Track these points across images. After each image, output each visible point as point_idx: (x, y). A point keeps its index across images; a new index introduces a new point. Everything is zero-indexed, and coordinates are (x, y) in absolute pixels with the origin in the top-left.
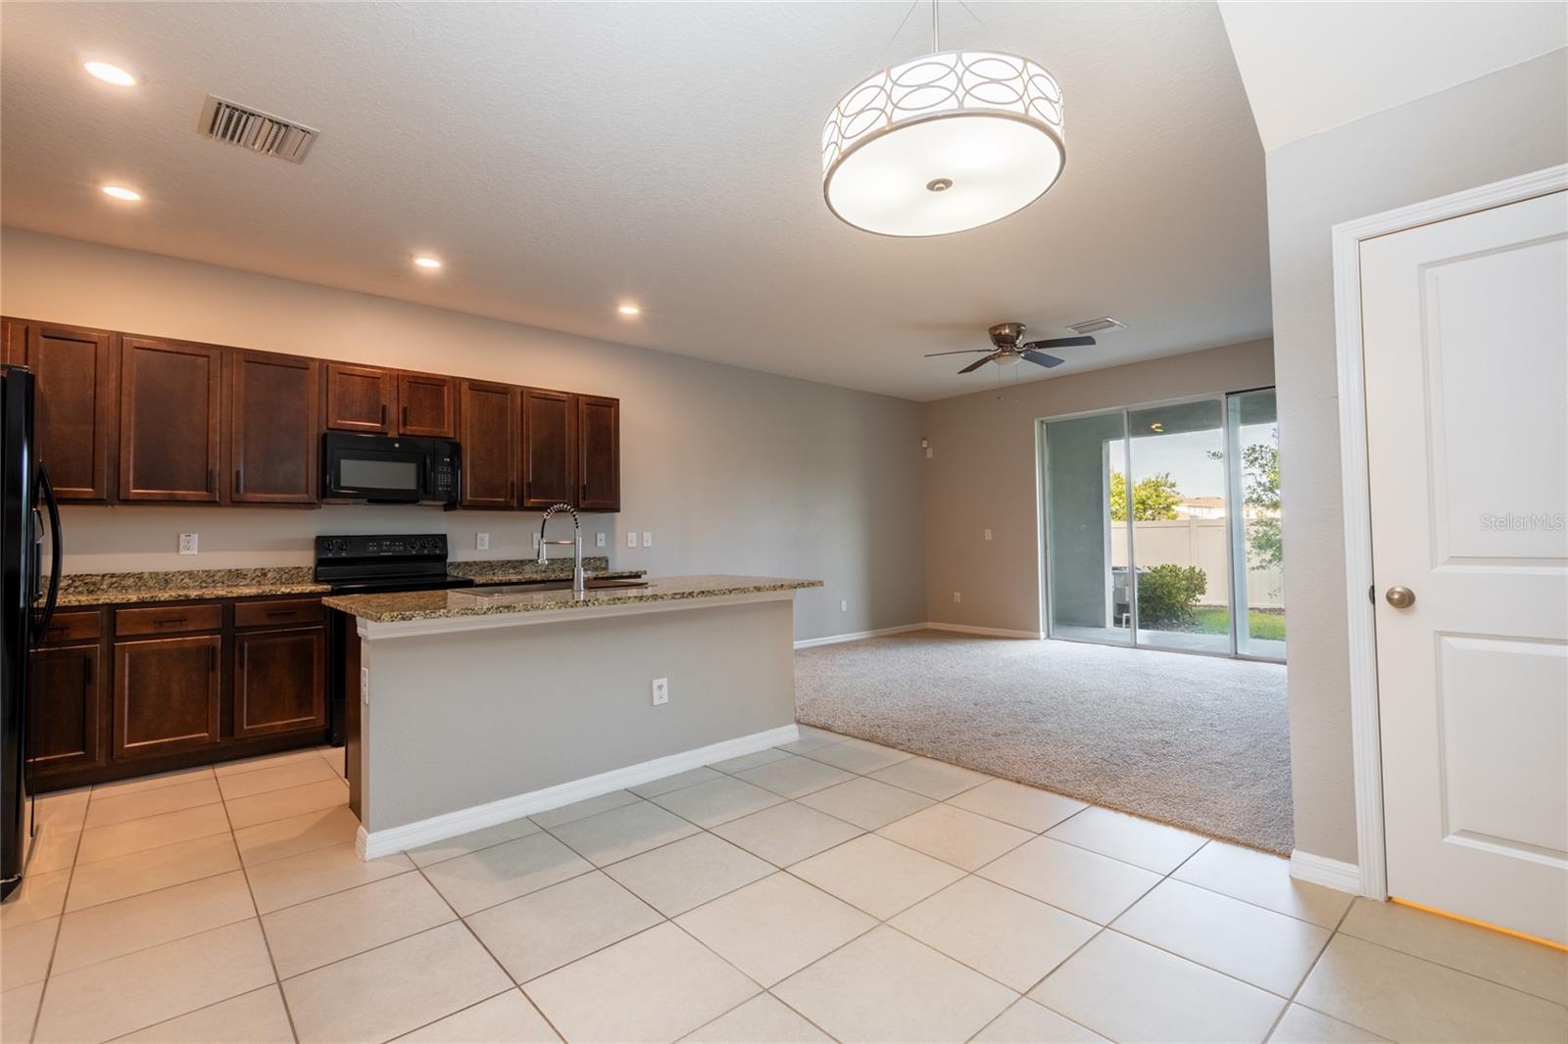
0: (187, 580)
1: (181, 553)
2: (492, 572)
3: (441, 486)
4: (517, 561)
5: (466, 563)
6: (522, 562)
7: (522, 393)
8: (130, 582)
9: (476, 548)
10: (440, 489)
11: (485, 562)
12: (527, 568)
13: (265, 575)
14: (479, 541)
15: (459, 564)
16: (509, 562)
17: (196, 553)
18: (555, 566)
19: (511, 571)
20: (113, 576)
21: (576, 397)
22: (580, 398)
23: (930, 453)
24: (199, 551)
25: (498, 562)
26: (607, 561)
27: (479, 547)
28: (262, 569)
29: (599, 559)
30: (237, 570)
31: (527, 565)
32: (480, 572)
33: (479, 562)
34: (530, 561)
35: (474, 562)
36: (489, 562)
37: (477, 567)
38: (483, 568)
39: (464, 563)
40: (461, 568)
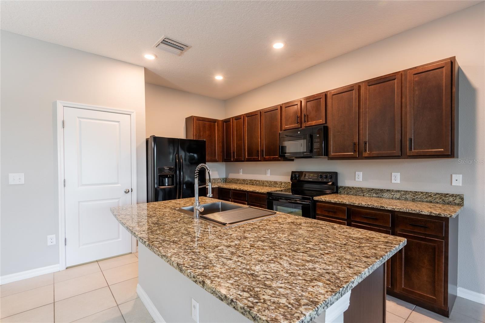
0: (267, 184)
1: (267, 175)
2: (362, 194)
3: (316, 149)
4: (379, 190)
5: (348, 187)
6: (382, 191)
8: (258, 183)
9: (355, 180)
10: (315, 150)
11: (358, 188)
12: (386, 195)
13: (282, 184)
14: (356, 176)
15: (345, 188)
16: (373, 189)
17: (269, 175)
18: (407, 196)
19: (374, 195)
20: (255, 180)
24: (270, 175)
25: (366, 189)
26: (462, 199)
27: (357, 179)
28: (281, 182)
29: (452, 195)
30: (276, 182)
31: (385, 192)
32: (356, 193)
33: (355, 188)
34: (388, 190)
35: (353, 187)
36: (360, 188)
37: (354, 190)
38: (358, 191)
39: (347, 187)
40: (346, 190)
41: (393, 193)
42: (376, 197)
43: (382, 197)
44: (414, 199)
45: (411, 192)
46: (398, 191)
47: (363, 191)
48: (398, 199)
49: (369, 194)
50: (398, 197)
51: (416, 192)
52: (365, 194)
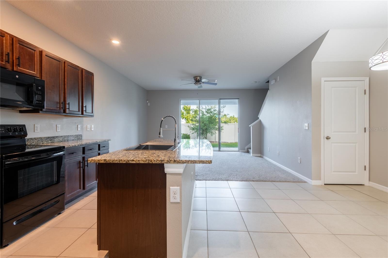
2: (42, 142)
3: (38, 101)
4: (52, 137)
7: (65, 62)
11: (39, 138)
12: (56, 140)
14: (36, 128)
16: (49, 138)
19: (50, 142)
21: (82, 70)
22: (83, 70)
23: (149, 104)
25: (44, 138)
26: (82, 136)
27: (35, 131)
31: (55, 138)
32: (37, 143)
33: (37, 138)
34: (57, 137)
35: (35, 138)
36: (41, 138)
37: (36, 140)
38: (38, 141)
39: (30, 139)
40: (29, 141)
41: (59, 138)
42: (51, 143)
43: (54, 142)
44: (68, 140)
45: (67, 136)
46: (62, 136)
47: (42, 140)
48: (62, 141)
49: (46, 142)
50: (61, 140)
51: (68, 136)
52: (44, 142)
